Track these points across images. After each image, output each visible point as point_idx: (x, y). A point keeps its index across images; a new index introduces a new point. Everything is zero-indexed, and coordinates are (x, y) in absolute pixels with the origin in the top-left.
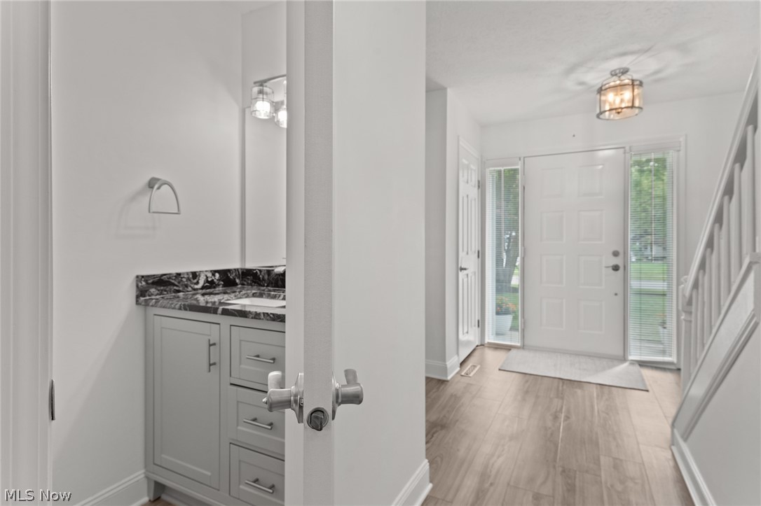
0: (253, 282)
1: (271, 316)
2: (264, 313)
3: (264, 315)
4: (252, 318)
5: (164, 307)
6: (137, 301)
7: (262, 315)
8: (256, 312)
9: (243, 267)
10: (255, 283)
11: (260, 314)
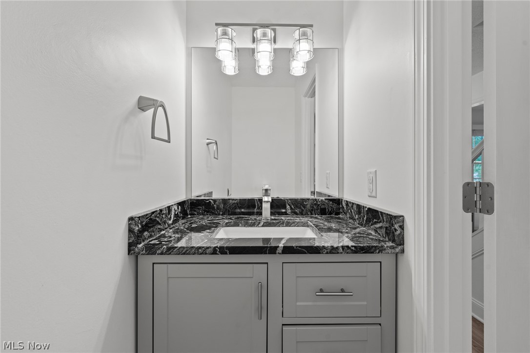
0: (205, 211)
1: (353, 248)
2: (343, 247)
3: (343, 250)
4: (327, 253)
5: (184, 254)
6: (129, 251)
7: (341, 249)
8: (332, 246)
9: (189, 197)
10: (208, 212)
11: (337, 248)
